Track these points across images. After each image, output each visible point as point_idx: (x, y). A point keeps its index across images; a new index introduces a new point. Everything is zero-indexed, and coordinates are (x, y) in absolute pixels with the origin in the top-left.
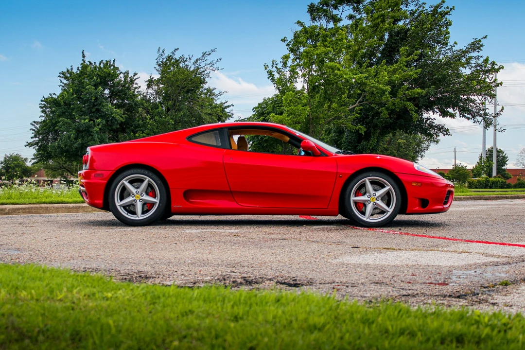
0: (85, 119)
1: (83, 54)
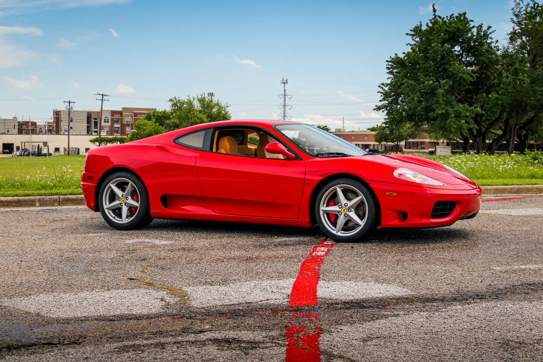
0: (429, 81)
1: (434, 9)
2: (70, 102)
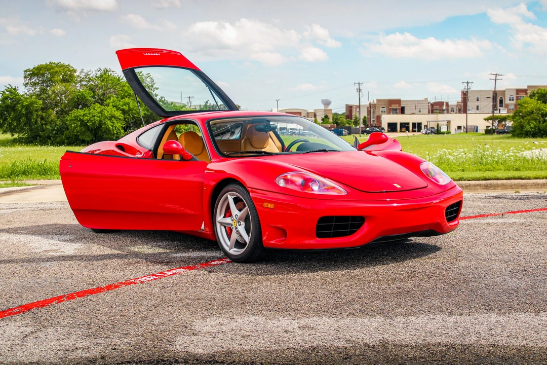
2: (468, 83)
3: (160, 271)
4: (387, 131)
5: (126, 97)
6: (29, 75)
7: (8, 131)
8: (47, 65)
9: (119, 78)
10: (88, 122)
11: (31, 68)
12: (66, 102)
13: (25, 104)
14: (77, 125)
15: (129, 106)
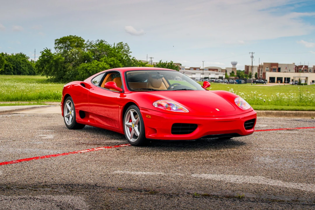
3: (92, 148)
4: (269, 82)
5: (113, 57)
6: (58, 42)
7: (45, 74)
8: (68, 37)
9: (109, 45)
10: (90, 71)
11: (59, 38)
12: (78, 58)
13: (54, 59)
14: (84, 72)
15: (114, 63)
